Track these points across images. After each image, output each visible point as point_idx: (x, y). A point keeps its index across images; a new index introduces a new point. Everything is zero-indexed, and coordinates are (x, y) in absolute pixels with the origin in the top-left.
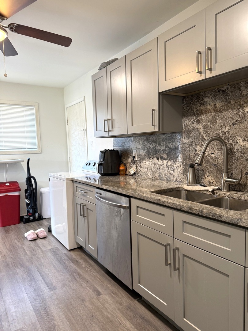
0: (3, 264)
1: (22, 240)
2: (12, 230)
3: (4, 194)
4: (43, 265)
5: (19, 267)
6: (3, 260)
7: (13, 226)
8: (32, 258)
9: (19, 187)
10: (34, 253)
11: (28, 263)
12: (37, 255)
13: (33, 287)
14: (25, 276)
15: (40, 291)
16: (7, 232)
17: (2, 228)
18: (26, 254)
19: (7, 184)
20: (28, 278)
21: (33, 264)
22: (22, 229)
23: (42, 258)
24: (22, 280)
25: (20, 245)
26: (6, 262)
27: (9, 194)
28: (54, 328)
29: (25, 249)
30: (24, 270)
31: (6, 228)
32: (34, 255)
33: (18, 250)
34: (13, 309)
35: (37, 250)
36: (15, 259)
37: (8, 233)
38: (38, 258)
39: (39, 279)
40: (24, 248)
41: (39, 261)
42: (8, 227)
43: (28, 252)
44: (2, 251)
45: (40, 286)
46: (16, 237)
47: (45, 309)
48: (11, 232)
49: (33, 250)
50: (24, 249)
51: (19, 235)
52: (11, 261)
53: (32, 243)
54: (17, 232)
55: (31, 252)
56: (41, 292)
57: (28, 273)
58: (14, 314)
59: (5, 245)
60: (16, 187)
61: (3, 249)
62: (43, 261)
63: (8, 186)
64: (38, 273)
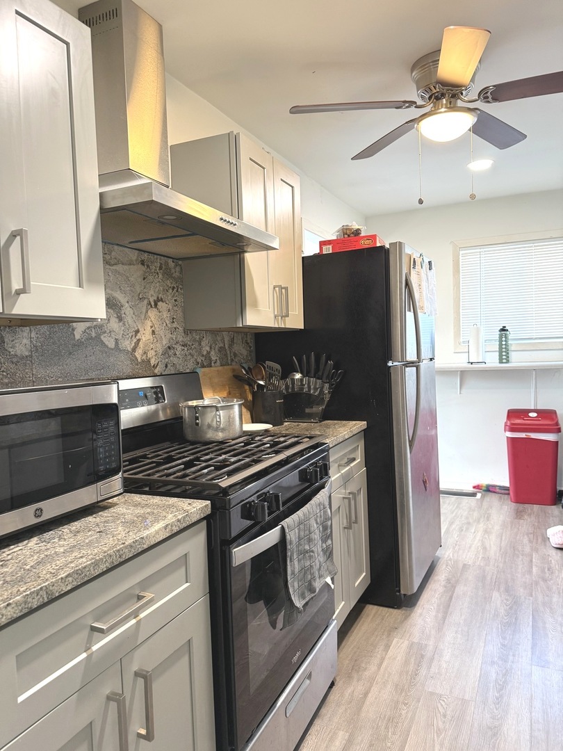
0: (478, 572)
1: (540, 540)
2: (530, 515)
3: (523, 435)
4: (551, 608)
5: (502, 589)
6: (482, 564)
7: (536, 507)
8: (537, 583)
9: (557, 424)
10: (547, 575)
11: (522, 590)
12: (550, 583)
13: (504, 638)
14: (502, 612)
15: (511, 654)
16: (519, 515)
17: (514, 504)
18: (530, 572)
19: (531, 415)
20: (505, 618)
21: (532, 596)
22: (551, 518)
23: (559, 593)
24: (491, 616)
25: (527, 549)
26: (484, 571)
27: (534, 436)
28: (495, 735)
29: (534, 560)
30: (507, 600)
31: (521, 506)
32: (545, 580)
33: (518, 557)
34: (447, 655)
35: (557, 572)
36: (504, 572)
37: (520, 518)
38: (549, 589)
39: (524, 630)
40: (532, 558)
41: (547, 596)
42: (526, 506)
43: (534, 569)
44: (488, 549)
45: (519, 644)
46: (531, 530)
47: (501, 689)
48: (526, 517)
49: (549, 570)
50: (531, 561)
51: (539, 528)
52: (493, 573)
53: (556, 554)
54: (539, 522)
55: (543, 571)
56: (514, 655)
57: (511, 608)
58: (444, 665)
59: (501, 539)
60: (550, 423)
61: (492, 546)
62: (555, 600)
63: (533, 419)
64: (531, 617)
